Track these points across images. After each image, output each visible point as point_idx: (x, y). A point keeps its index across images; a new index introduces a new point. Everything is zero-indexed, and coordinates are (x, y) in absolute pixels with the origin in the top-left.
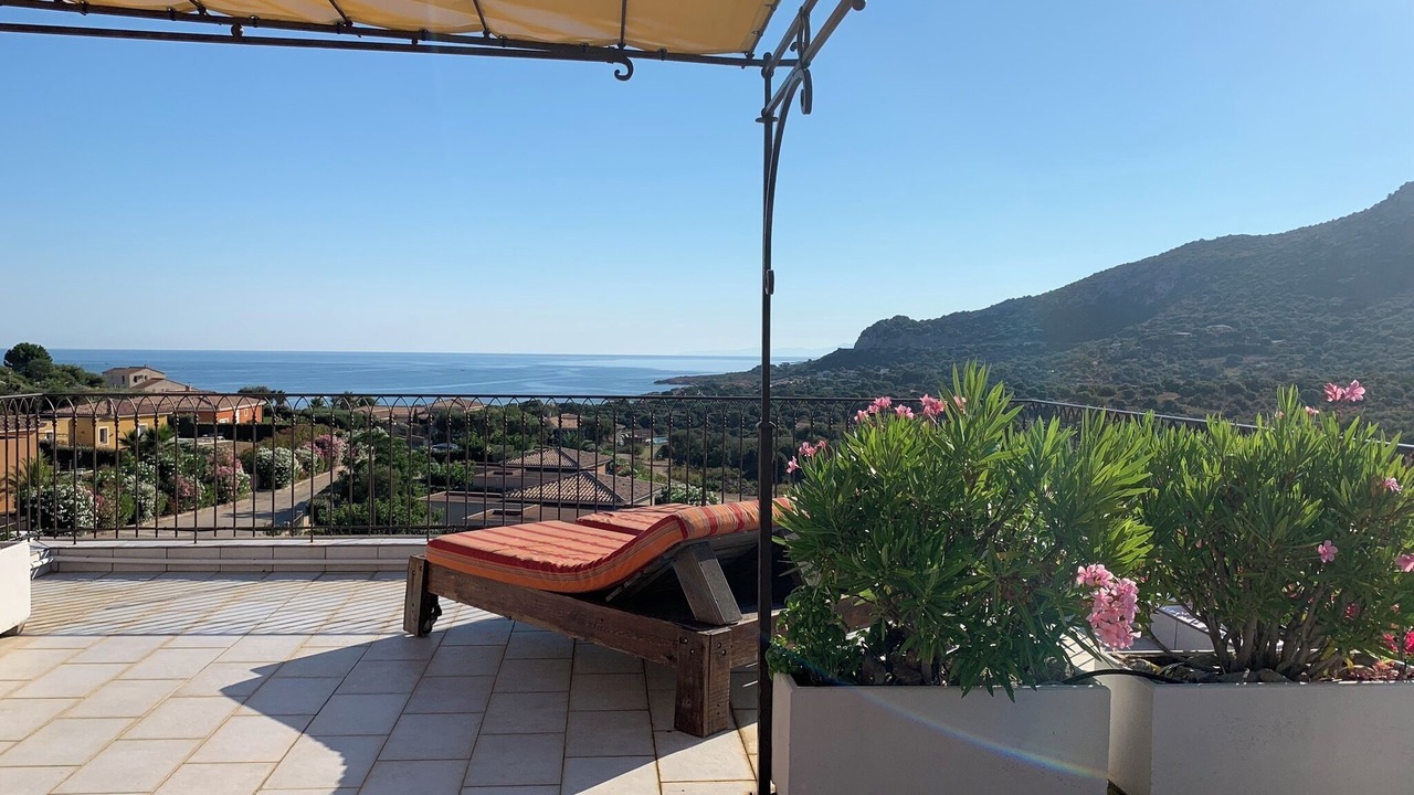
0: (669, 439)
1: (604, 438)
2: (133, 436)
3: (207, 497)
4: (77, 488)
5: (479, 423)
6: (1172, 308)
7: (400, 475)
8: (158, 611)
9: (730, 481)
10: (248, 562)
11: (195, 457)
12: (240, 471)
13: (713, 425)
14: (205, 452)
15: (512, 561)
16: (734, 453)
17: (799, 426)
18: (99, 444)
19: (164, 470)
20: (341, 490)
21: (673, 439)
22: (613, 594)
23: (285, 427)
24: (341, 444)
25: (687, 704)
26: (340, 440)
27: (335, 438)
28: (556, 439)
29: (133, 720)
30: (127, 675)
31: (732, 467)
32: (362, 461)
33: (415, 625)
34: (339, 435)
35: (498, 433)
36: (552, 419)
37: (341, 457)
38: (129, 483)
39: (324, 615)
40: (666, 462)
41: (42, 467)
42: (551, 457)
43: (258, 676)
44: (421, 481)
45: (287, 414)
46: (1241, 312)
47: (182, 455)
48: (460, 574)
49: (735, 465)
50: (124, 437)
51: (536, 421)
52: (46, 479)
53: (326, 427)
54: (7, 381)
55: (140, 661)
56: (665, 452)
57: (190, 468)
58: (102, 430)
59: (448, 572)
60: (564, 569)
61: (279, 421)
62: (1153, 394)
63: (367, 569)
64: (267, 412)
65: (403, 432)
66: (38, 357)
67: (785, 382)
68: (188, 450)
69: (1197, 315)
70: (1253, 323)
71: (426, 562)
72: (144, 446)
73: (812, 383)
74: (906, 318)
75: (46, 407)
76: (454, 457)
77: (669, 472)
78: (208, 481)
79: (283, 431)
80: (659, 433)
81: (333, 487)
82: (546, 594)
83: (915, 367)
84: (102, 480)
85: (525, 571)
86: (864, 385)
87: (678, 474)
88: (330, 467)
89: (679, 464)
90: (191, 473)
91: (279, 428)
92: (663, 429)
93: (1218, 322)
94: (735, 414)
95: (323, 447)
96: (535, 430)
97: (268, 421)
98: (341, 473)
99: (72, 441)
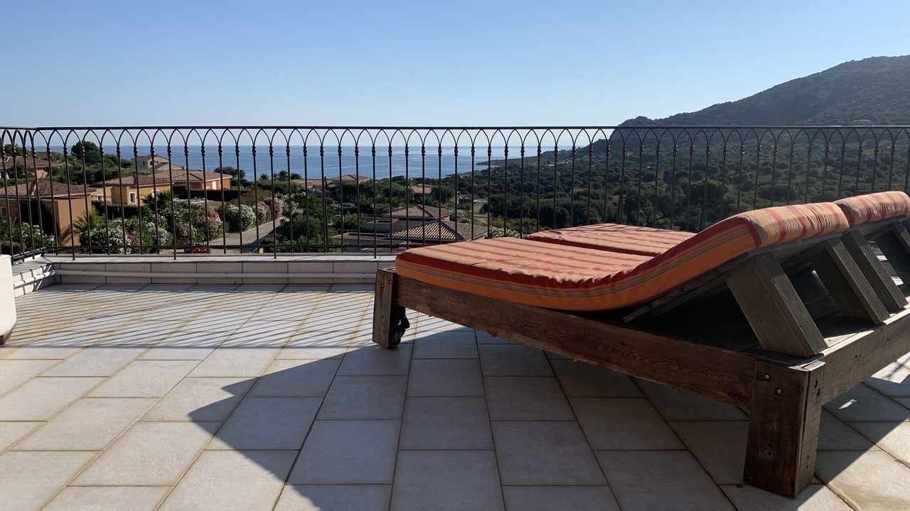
0: (488, 200)
1: (446, 199)
2: (150, 197)
3: (199, 236)
4: (116, 229)
5: (368, 189)
6: (829, 108)
7: (319, 222)
8: (140, 320)
9: (530, 227)
10: (220, 275)
11: (189, 211)
12: (218, 220)
13: (515, 191)
14: (195, 207)
15: (499, 274)
16: (532, 209)
17: (576, 190)
18: (130, 203)
19: (170, 218)
20: (283, 231)
21: (492, 200)
22: (635, 314)
23: (245, 192)
24: (281, 203)
25: (766, 454)
26: (280, 200)
27: (276, 199)
28: (418, 200)
29: (92, 454)
30: (99, 392)
31: (531, 218)
32: (295, 213)
33: (385, 337)
34: (279, 197)
35: (379, 196)
36: (412, 187)
37: (281, 211)
38: (149, 227)
39: (292, 326)
40: (486, 215)
41: (95, 217)
42: (415, 211)
43: (230, 395)
44: (333, 226)
45: (246, 184)
46: (878, 110)
47: (181, 210)
48: (432, 287)
49: (533, 216)
50: (144, 198)
51: (403, 188)
52: (98, 225)
53: (271, 192)
54: (73, 164)
55: (113, 375)
56: (485, 209)
57: (187, 218)
58: (132, 195)
59: (419, 285)
60: (567, 284)
61: (242, 188)
62: (815, 167)
63: (324, 281)
64: (233, 183)
65: (319, 196)
66: (91, 149)
67: (563, 163)
68: (185, 206)
69: (846, 113)
70: (886, 118)
71: (395, 275)
72: (156, 203)
73: (581, 163)
74: (645, 118)
75: (97, 180)
76: (352, 211)
77: (488, 221)
78: (198, 226)
79: (244, 194)
80: (481, 196)
81: (277, 230)
82: (541, 311)
83: (651, 151)
84: (132, 225)
85: (514, 285)
86: (616, 164)
87: (495, 222)
88: (274, 217)
89: (495, 216)
90: (188, 220)
91: (242, 192)
92: (483, 194)
93: (862, 117)
94: (531, 184)
95: (270, 205)
96: (402, 194)
97: (235, 188)
98: (282, 221)
99: (114, 201)
